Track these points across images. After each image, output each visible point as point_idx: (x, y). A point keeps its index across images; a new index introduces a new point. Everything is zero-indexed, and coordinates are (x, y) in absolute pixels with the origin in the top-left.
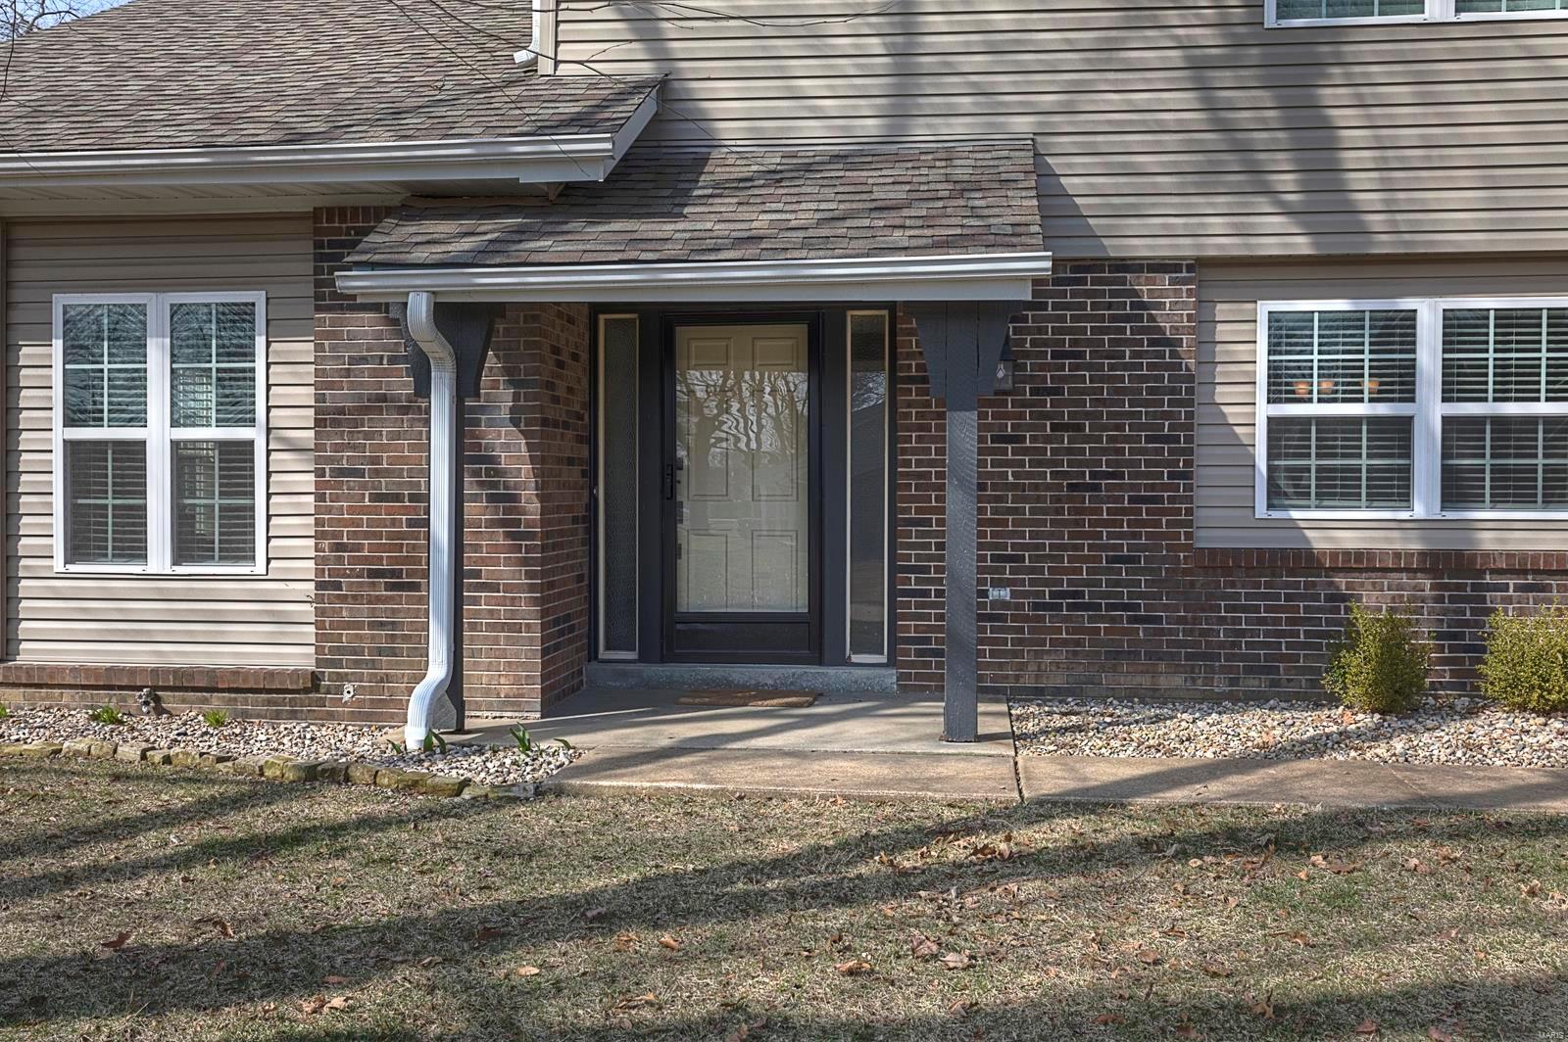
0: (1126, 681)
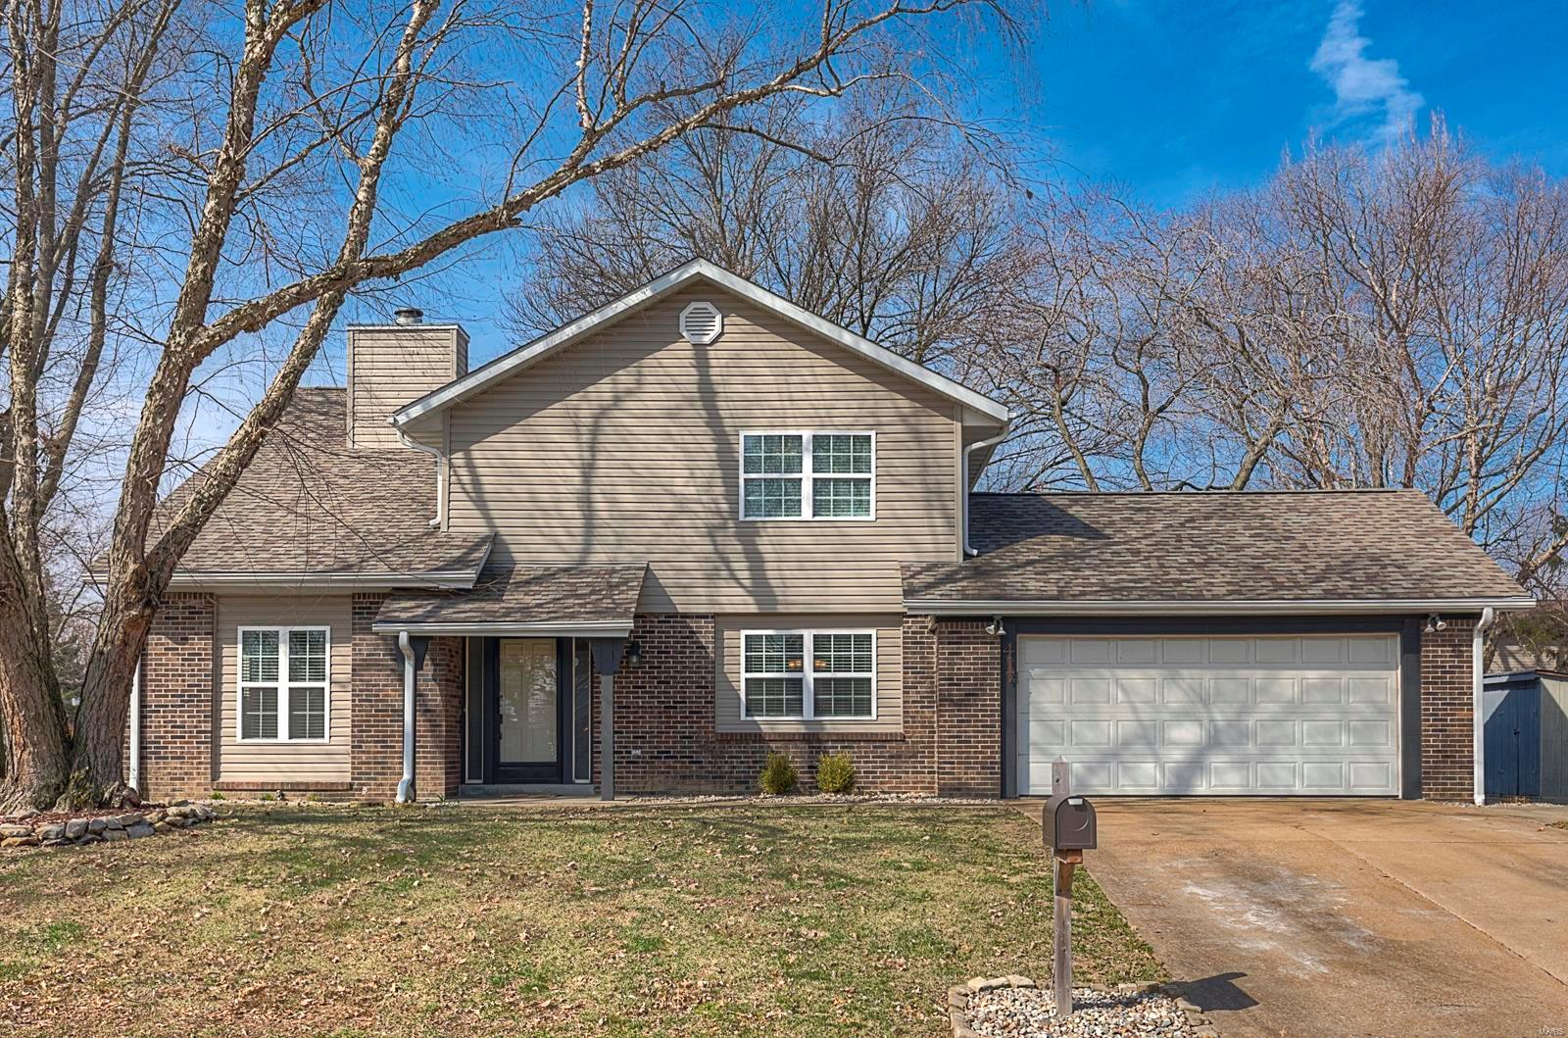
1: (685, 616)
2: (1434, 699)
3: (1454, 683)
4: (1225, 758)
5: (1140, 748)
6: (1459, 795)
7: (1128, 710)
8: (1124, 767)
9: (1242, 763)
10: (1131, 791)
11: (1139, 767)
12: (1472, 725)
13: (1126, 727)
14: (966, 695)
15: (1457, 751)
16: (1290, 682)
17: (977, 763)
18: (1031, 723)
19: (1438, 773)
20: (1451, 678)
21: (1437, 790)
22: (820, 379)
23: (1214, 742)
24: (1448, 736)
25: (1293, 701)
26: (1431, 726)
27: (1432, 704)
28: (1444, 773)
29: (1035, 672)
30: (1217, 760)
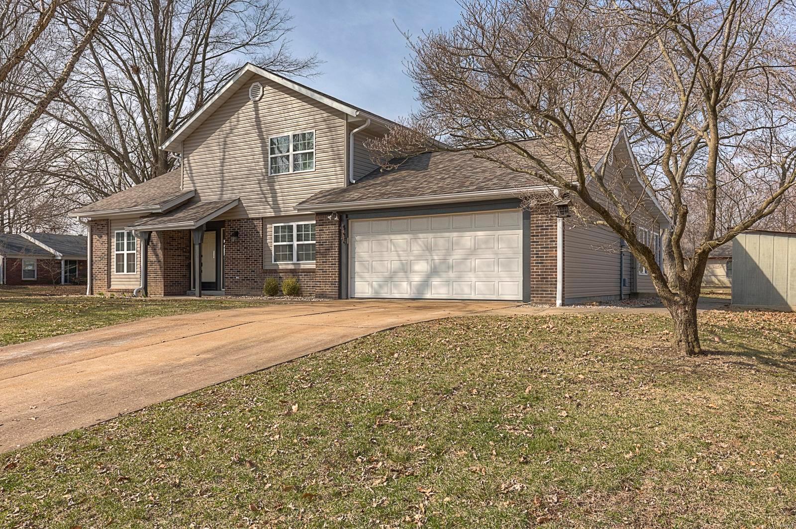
0: (253, 293)
1: (253, 219)
2: (536, 245)
3: (547, 235)
4: (438, 280)
5: (401, 274)
6: (550, 300)
7: (396, 255)
8: (394, 285)
9: (448, 282)
10: (397, 296)
11: (401, 284)
12: (556, 260)
13: (396, 265)
14: (326, 250)
15: (549, 275)
16: (468, 239)
17: (329, 282)
18: (356, 263)
19: (538, 288)
20: (546, 232)
21: (538, 297)
22: (295, 109)
23: (434, 272)
24: (544, 266)
25: (470, 249)
26: (535, 260)
27: (535, 248)
28: (542, 288)
29: (358, 238)
30: (436, 281)
